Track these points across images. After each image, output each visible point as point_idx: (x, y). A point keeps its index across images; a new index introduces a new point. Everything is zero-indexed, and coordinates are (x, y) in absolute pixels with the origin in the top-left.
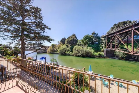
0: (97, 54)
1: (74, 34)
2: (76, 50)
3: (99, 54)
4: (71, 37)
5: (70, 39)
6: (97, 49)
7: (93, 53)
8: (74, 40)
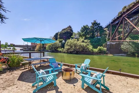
0: (96, 50)
1: (70, 26)
2: (69, 44)
3: (100, 49)
4: (65, 30)
5: (63, 32)
7: (91, 48)
8: (68, 32)
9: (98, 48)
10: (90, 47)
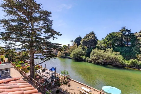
0: (128, 62)
1: (92, 32)
2: (95, 55)
3: (133, 63)
4: (88, 37)
6: (129, 54)
7: (121, 60)
8: (92, 40)
9: (130, 61)
10: (120, 58)
